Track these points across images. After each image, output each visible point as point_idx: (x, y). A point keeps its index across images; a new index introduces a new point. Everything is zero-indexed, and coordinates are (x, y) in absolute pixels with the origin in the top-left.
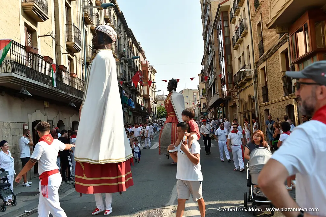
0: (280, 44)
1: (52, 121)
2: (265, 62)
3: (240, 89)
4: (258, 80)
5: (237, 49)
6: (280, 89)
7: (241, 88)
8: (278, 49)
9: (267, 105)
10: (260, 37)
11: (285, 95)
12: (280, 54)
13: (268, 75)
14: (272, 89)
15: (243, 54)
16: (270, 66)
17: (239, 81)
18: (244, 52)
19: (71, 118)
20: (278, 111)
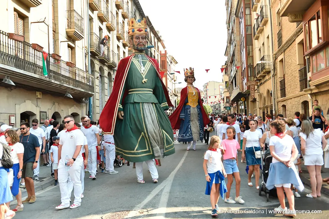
0: (297, 34)
1: (46, 112)
2: (283, 54)
3: (260, 83)
4: (276, 73)
5: (257, 38)
6: (296, 84)
7: (260, 81)
8: (295, 39)
9: (285, 101)
10: (280, 26)
11: (301, 90)
12: (297, 45)
13: (286, 68)
14: (289, 83)
15: (263, 44)
16: (288, 58)
17: (258, 74)
18: (264, 43)
19: (69, 109)
20: (294, 107)
